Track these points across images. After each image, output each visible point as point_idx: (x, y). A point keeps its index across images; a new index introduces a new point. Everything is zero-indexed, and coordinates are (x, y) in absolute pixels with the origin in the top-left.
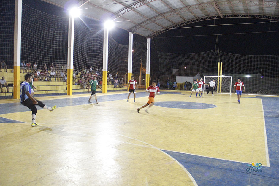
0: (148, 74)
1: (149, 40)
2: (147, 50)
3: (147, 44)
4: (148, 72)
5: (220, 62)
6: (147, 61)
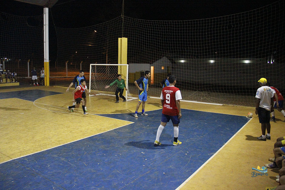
0: (46, 62)
1: (46, 10)
2: (44, 26)
3: (43, 16)
4: (46, 60)
5: (121, 38)
6: (44, 43)
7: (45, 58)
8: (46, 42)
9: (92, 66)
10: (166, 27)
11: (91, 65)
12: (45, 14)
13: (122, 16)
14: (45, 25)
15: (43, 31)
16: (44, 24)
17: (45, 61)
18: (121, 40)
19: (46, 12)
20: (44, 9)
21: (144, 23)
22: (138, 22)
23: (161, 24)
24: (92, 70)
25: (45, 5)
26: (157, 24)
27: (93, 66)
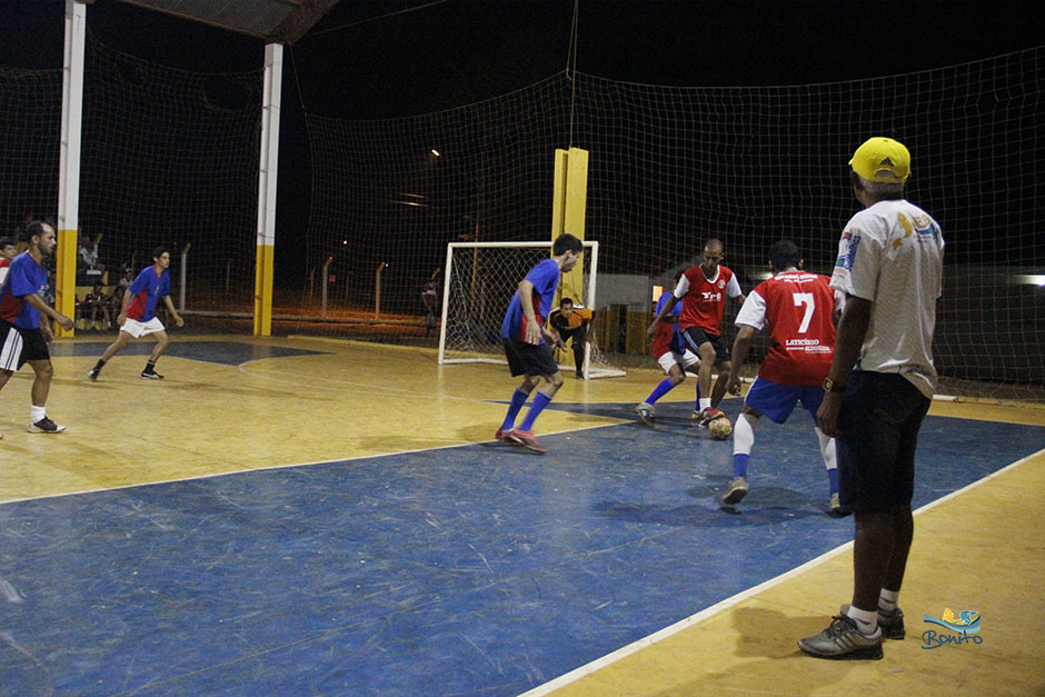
0: (263, 247)
1: (275, 53)
2: (265, 112)
3: (263, 75)
4: (264, 236)
5: (567, 149)
6: (262, 175)
7: (260, 230)
8: (266, 172)
9: (454, 249)
10: (738, 109)
11: (451, 246)
12: (271, 66)
13: (570, 74)
14: (269, 108)
15: (260, 130)
16: (265, 104)
17: (259, 243)
18: (566, 156)
19: (275, 60)
20: (267, 47)
21: (652, 97)
22: (629, 93)
23: (718, 101)
24: (453, 264)
25: (268, 37)
26: (702, 99)
27: (461, 249)
